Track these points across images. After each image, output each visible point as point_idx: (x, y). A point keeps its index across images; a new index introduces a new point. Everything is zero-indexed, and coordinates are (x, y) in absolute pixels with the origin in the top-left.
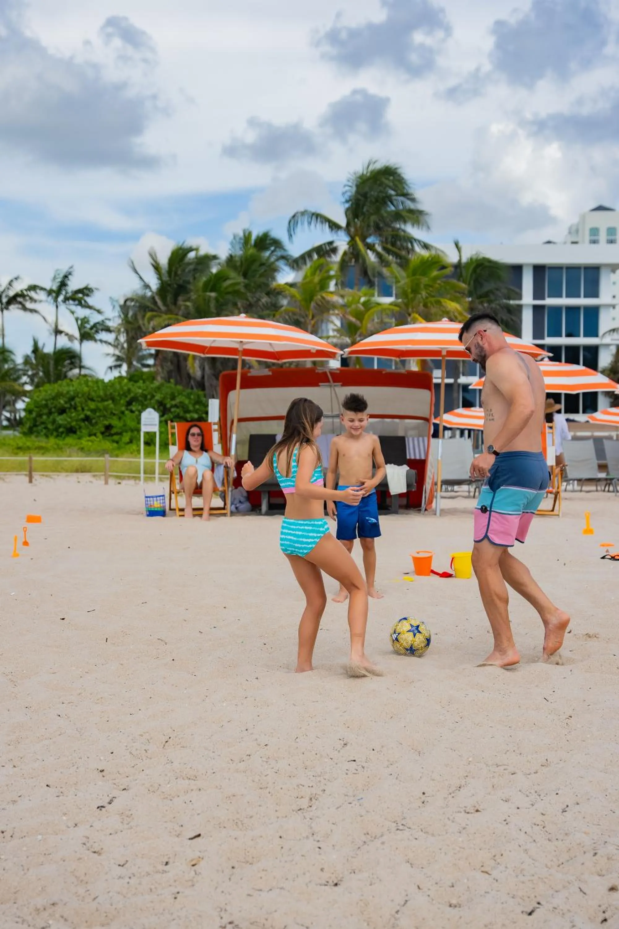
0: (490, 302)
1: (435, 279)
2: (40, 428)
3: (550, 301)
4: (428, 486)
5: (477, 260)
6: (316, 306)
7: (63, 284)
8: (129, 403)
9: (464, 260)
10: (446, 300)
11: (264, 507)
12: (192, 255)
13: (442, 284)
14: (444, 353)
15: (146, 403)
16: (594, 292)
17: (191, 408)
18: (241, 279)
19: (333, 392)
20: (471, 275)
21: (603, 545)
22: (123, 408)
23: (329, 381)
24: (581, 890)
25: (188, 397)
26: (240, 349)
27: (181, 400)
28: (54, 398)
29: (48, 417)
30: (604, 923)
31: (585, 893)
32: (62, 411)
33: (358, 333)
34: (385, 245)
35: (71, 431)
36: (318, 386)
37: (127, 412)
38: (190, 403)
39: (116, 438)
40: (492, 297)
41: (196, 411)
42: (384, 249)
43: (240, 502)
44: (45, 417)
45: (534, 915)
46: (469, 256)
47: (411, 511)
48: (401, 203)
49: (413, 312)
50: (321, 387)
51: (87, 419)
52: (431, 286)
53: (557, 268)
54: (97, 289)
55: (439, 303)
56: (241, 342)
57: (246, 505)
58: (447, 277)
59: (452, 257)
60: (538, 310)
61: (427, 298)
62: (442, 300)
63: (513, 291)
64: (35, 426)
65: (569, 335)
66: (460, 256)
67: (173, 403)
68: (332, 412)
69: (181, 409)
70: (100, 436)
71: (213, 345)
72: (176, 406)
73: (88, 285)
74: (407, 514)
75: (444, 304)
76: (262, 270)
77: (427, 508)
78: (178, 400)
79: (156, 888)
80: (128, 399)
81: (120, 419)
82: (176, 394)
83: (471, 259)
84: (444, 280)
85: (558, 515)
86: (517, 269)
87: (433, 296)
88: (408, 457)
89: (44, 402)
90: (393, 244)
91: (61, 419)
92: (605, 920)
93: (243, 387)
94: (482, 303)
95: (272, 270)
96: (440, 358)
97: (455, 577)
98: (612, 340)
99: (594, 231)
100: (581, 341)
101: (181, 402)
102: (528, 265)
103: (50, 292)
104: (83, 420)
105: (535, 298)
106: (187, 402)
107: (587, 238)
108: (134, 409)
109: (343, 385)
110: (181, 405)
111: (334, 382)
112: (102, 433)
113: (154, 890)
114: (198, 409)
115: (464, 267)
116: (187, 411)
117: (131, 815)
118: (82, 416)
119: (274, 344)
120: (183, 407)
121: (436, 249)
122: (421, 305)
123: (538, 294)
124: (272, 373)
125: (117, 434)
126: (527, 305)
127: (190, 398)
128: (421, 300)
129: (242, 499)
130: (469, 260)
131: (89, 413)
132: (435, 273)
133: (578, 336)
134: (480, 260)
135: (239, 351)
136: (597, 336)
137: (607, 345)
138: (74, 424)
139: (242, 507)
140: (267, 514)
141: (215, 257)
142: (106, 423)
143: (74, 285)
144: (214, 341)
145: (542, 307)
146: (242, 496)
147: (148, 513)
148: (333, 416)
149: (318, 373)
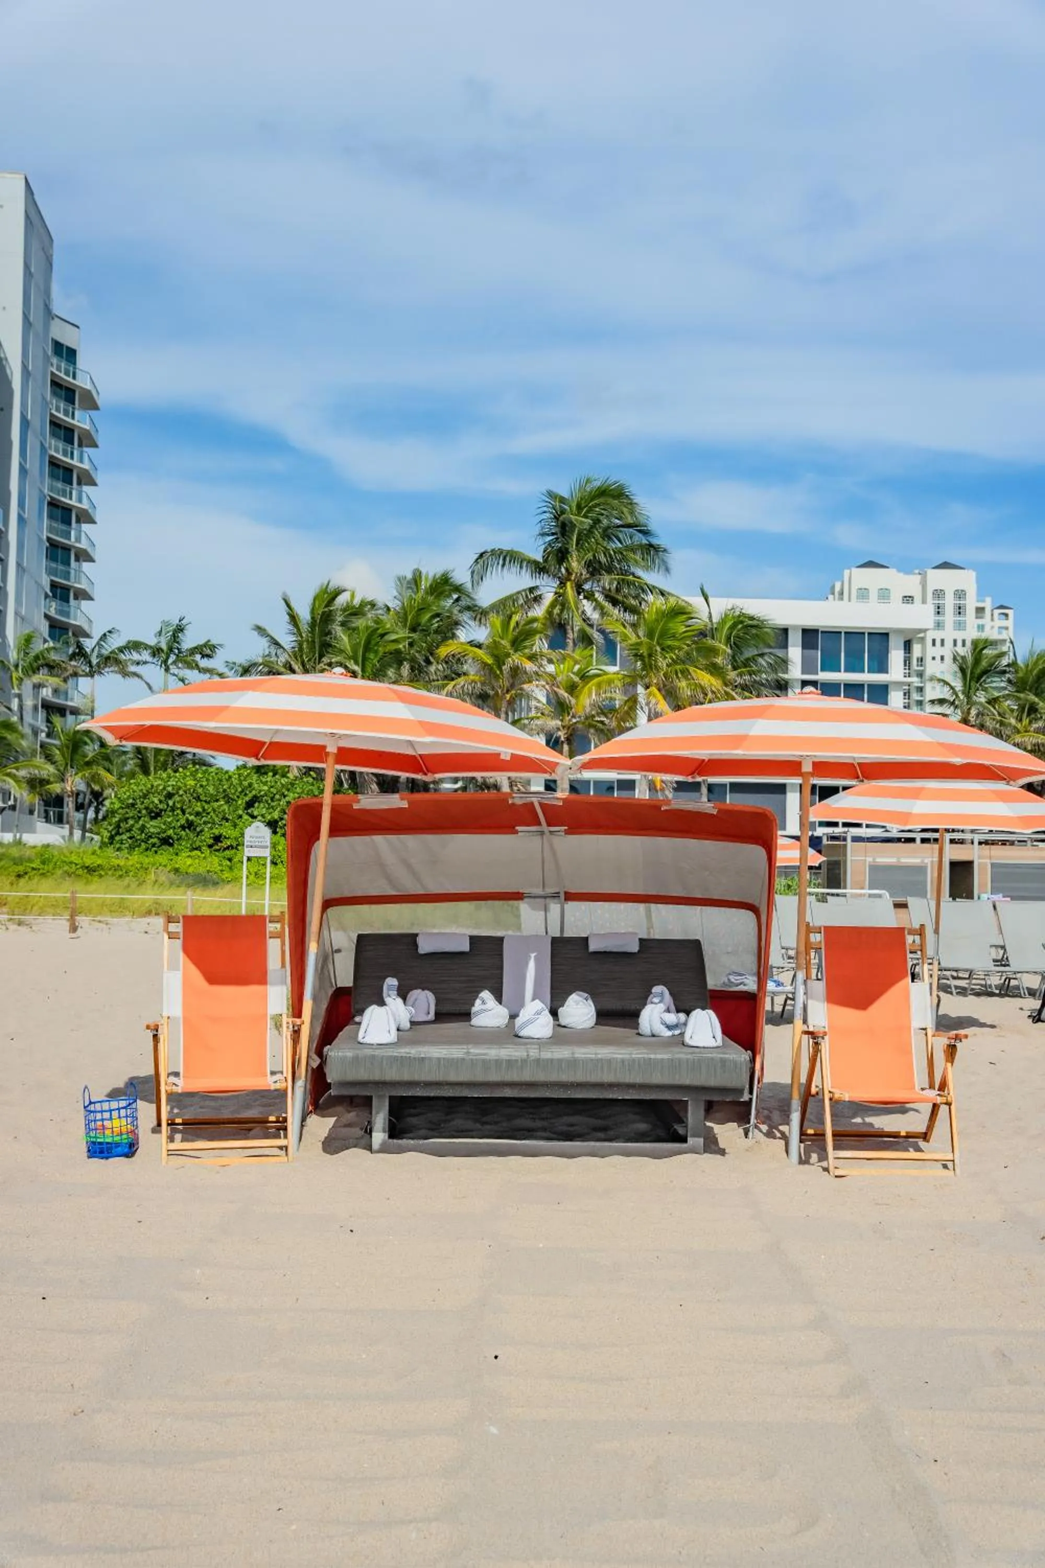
1: (683, 638)
2: (124, 837)
3: (823, 677)
5: (733, 616)
7: (175, 638)
8: (250, 805)
9: (716, 618)
10: (697, 672)
11: (378, 1130)
12: (343, 598)
13: (694, 646)
14: (807, 768)
15: (273, 804)
16: (881, 665)
18: (406, 634)
19: (546, 843)
22: (240, 812)
23: (538, 824)
28: (145, 796)
29: (137, 822)
32: (156, 815)
33: (571, 713)
34: (609, 593)
35: (167, 842)
36: (517, 832)
37: (246, 817)
39: (228, 853)
40: (754, 668)
42: (607, 598)
44: (131, 822)
46: (721, 613)
48: (629, 535)
50: (521, 834)
51: (190, 825)
53: (833, 634)
54: (220, 645)
64: (118, 833)
66: (711, 613)
68: (544, 886)
70: (207, 851)
71: (276, 739)
73: (209, 641)
75: (695, 676)
80: (247, 799)
81: (235, 826)
83: (724, 616)
84: (696, 640)
86: (783, 632)
87: (682, 665)
89: (131, 801)
91: (153, 826)
95: (452, 624)
99: (864, 592)
102: (795, 627)
103: (156, 652)
104: (183, 827)
105: (803, 673)
108: (256, 813)
109: (567, 832)
111: (550, 824)
112: (210, 846)
115: (716, 626)
118: (183, 822)
121: (677, 598)
123: (809, 664)
125: (230, 847)
126: (796, 680)
130: (722, 618)
131: (191, 818)
135: (328, 752)
138: (171, 832)
141: (372, 604)
142: (216, 832)
143: (188, 641)
145: (815, 684)
148: (545, 897)
149: (513, 804)
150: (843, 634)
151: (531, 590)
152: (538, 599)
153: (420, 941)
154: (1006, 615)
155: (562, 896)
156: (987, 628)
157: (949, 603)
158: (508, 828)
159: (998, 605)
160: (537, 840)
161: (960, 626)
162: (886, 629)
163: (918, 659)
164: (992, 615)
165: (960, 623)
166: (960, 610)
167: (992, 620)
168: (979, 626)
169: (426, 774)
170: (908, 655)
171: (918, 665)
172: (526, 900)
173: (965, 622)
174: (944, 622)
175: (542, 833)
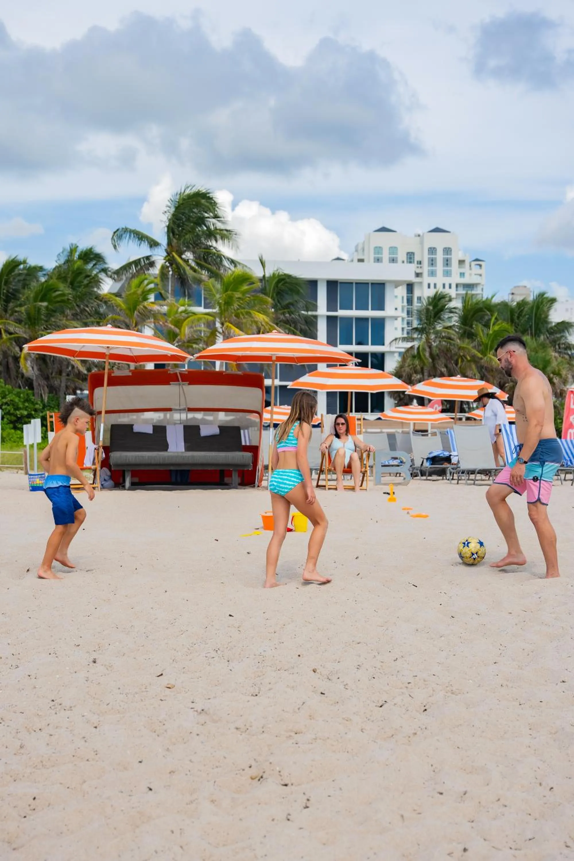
0: (290, 313)
1: (244, 293)
3: (341, 313)
4: (260, 466)
5: (279, 275)
6: (139, 314)
9: (267, 275)
10: (254, 312)
11: (128, 484)
12: (22, 266)
13: (252, 298)
14: (274, 358)
16: (380, 305)
17: (21, 406)
18: (68, 291)
19: (181, 388)
20: (274, 289)
21: (404, 509)
23: (178, 381)
24: (410, 696)
25: (18, 395)
26: (107, 353)
27: (12, 398)
30: (425, 711)
31: (412, 698)
33: (177, 340)
34: (198, 261)
36: (170, 384)
38: (20, 401)
40: (292, 309)
41: (26, 408)
42: (198, 264)
43: (105, 480)
45: (383, 707)
46: (272, 273)
47: (247, 487)
48: (212, 223)
49: (226, 322)
50: (172, 385)
52: (242, 299)
53: (348, 284)
55: (248, 314)
56: (108, 347)
57: (111, 483)
58: (255, 291)
59: (258, 272)
60: (331, 320)
61: (238, 309)
62: (252, 312)
63: (310, 303)
65: (359, 343)
66: (265, 272)
67: (4, 401)
68: (180, 405)
69: (11, 406)
71: (83, 350)
72: (6, 403)
74: (244, 489)
75: (253, 315)
76: (86, 282)
77: (259, 485)
78: (8, 398)
79: (145, 699)
82: (7, 393)
83: (274, 274)
84: (253, 294)
85: (366, 489)
86: (313, 284)
87: (244, 308)
88: (243, 444)
90: (206, 261)
92: (426, 710)
93: (109, 384)
94: (284, 314)
95: (96, 282)
96: (271, 363)
97: (294, 531)
98: (396, 348)
99: (378, 250)
100: (369, 348)
101: (11, 400)
102: (322, 280)
105: (328, 310)
106: (17, 400)
107: (372, 256)
109: (189, 384)
110: (12, 403)
111: (183, 381)
113: (144, 700)
114: (27, 407)
115: (268, 281)
116: (17, 409)
117: (112, 666)
119: (133, 349)
120: (13, 405)
121: (244, 266)
122: (233, 315)
123: (331, 305)
124: (132, 373)
126: (322, 316)
127: (20, 397)
128: (233, 311)
129: (107, 478)
130: (272, 275)
132: (245, 287)
133: (368, 344)
134: (282, 275)
135: (106, 355)
136: (383, 345)
137: (393, 353)
139: (106, 484)
140: (129, 489)
141: (41, 269)
144: (84, 346)
145: (336, 317)
146: (107, 475)
147: (31, 488)
148: (180, 410)
149: (170, 374)
150: (354, 285)
151: (148, 258)
152: (152, 264)
153: (134, 427)
154: (480, 266)
155: (187, 409)
156: (467, 275)
157: (440, 257)
158: (167, 383)
159: (474, 258)
160: (177, 387)
161: (447, 274)
162: (383, 280)
163: (418, 298)
164: (470, 266)
165: (447, 272)
166: (447, 262)
167: (471, 269)
168: (461, 273)
169: (136, 363)
170: (411, 295)
171: (418, 303)
172: (173, 411)
173: (451, 271)
174: (436, 271)
175: (180, 384)
